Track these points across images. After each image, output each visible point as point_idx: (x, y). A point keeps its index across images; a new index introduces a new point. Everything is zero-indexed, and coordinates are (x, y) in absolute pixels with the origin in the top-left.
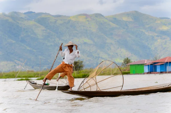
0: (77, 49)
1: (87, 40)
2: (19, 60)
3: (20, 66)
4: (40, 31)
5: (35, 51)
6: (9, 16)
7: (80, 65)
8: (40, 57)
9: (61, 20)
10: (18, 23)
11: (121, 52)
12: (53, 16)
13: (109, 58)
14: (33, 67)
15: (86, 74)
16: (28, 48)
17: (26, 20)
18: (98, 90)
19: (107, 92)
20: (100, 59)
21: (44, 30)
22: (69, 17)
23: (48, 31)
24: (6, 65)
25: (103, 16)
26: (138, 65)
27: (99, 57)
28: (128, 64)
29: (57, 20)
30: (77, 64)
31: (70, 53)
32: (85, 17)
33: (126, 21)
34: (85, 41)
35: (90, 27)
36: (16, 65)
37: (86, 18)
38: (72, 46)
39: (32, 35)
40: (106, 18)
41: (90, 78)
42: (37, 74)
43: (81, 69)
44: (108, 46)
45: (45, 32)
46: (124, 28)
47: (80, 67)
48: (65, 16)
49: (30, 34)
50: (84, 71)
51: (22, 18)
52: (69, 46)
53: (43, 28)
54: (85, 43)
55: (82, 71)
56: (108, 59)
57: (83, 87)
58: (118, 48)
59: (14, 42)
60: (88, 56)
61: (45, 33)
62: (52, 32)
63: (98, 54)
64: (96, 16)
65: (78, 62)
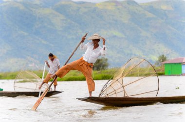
0: (104, 44)
1: (116, 33)
2: (32, 57)
3: (33, 64)
4: (59, 21)
5: (52, 45)
6: (20, 3)
7: (104, 64)
9: (85, 7)
10: (32, 11)
11: (159, 48)
12: (75, 3)
13: (143, 55)
16: (44, 42)
17: (41, 7)
18: (126, 96)
19: (137, 98)
21: (63, 20)
22: (94, 4)
23: (69, 20)
24: (16, 63)
25: (136, 3)
26: (175, 64)
27: (132, 54)
29: (80, 8)
31: (94, 49)
32: (114, 4)
33: (165, 10)
35: (121, 17)
36: (29, 63)
37: (116, 6)
38: (98, 40)
39: (49, 26)
40: (141, 6)
41: (115, 81)
43: (105, 68)
44: (142, 40)
45: (64, 22)
46: (162, 18)
47: (103, 66)
48: (90, 3)
49: (46, 24)
50: (108, 71)
51: (36, 5)
52: (94, 40)
53: (62, 17)
54: (115, 36)
55: (106, 71)
57: (105, 92)
58: (155, 43)
59: (26, 34)
60: (118, 53)
61: (65, 23)
62: (73, 22)
63: (131, 50)
64: (128, 4)
65: (101, 60)
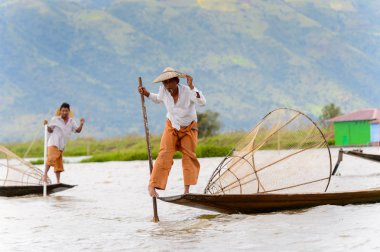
1: (239, 60)
4: (120, 36)
5: (108, 86)
7: (210, 123)
8: (121, 103)
9: (175, 8)
10: (65, 16)
11: (327, 90)
13: (296, 104)
14: (102, 130)
15: (226, 146)
16: (90, 80)
17: (83, 8)
18: (261, 190)
19: (286, 196)
20: (273, 107)
21: (130, 34)
23: (142, 35)
24: (35, 123)
26: (356, 122)
27: (271, 103)
28: (334, 120)
29: (164, 9)
30: (203, 119)
33: (339, 12)
34: (236, 61)
35: (248, 27)
37: (238, 3)
39: (100, 47)
41: (236, 159)
42: (99, 145)
43: (212, 132)
44: (292, 74)
45: (132, 37)
46: (333, 29)
49: (94, 43)
50: (220, 138)
51: (74, 3)
53: (128, 28)
55: (214, 139)
56: (294, 107)
57: (218, 182)
58: (320, 79)
59: (53, 64)
60: (243, 101)
61: (133, 41)
62: (150, 39)
63: (269, 95)
65: (206, 116)
